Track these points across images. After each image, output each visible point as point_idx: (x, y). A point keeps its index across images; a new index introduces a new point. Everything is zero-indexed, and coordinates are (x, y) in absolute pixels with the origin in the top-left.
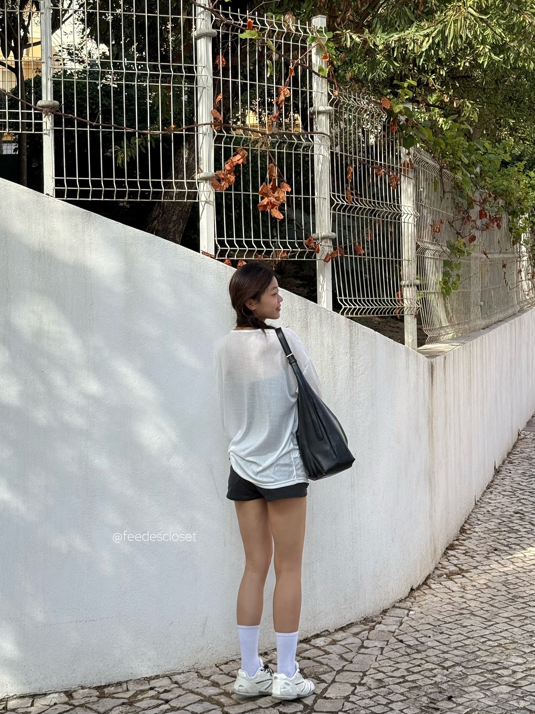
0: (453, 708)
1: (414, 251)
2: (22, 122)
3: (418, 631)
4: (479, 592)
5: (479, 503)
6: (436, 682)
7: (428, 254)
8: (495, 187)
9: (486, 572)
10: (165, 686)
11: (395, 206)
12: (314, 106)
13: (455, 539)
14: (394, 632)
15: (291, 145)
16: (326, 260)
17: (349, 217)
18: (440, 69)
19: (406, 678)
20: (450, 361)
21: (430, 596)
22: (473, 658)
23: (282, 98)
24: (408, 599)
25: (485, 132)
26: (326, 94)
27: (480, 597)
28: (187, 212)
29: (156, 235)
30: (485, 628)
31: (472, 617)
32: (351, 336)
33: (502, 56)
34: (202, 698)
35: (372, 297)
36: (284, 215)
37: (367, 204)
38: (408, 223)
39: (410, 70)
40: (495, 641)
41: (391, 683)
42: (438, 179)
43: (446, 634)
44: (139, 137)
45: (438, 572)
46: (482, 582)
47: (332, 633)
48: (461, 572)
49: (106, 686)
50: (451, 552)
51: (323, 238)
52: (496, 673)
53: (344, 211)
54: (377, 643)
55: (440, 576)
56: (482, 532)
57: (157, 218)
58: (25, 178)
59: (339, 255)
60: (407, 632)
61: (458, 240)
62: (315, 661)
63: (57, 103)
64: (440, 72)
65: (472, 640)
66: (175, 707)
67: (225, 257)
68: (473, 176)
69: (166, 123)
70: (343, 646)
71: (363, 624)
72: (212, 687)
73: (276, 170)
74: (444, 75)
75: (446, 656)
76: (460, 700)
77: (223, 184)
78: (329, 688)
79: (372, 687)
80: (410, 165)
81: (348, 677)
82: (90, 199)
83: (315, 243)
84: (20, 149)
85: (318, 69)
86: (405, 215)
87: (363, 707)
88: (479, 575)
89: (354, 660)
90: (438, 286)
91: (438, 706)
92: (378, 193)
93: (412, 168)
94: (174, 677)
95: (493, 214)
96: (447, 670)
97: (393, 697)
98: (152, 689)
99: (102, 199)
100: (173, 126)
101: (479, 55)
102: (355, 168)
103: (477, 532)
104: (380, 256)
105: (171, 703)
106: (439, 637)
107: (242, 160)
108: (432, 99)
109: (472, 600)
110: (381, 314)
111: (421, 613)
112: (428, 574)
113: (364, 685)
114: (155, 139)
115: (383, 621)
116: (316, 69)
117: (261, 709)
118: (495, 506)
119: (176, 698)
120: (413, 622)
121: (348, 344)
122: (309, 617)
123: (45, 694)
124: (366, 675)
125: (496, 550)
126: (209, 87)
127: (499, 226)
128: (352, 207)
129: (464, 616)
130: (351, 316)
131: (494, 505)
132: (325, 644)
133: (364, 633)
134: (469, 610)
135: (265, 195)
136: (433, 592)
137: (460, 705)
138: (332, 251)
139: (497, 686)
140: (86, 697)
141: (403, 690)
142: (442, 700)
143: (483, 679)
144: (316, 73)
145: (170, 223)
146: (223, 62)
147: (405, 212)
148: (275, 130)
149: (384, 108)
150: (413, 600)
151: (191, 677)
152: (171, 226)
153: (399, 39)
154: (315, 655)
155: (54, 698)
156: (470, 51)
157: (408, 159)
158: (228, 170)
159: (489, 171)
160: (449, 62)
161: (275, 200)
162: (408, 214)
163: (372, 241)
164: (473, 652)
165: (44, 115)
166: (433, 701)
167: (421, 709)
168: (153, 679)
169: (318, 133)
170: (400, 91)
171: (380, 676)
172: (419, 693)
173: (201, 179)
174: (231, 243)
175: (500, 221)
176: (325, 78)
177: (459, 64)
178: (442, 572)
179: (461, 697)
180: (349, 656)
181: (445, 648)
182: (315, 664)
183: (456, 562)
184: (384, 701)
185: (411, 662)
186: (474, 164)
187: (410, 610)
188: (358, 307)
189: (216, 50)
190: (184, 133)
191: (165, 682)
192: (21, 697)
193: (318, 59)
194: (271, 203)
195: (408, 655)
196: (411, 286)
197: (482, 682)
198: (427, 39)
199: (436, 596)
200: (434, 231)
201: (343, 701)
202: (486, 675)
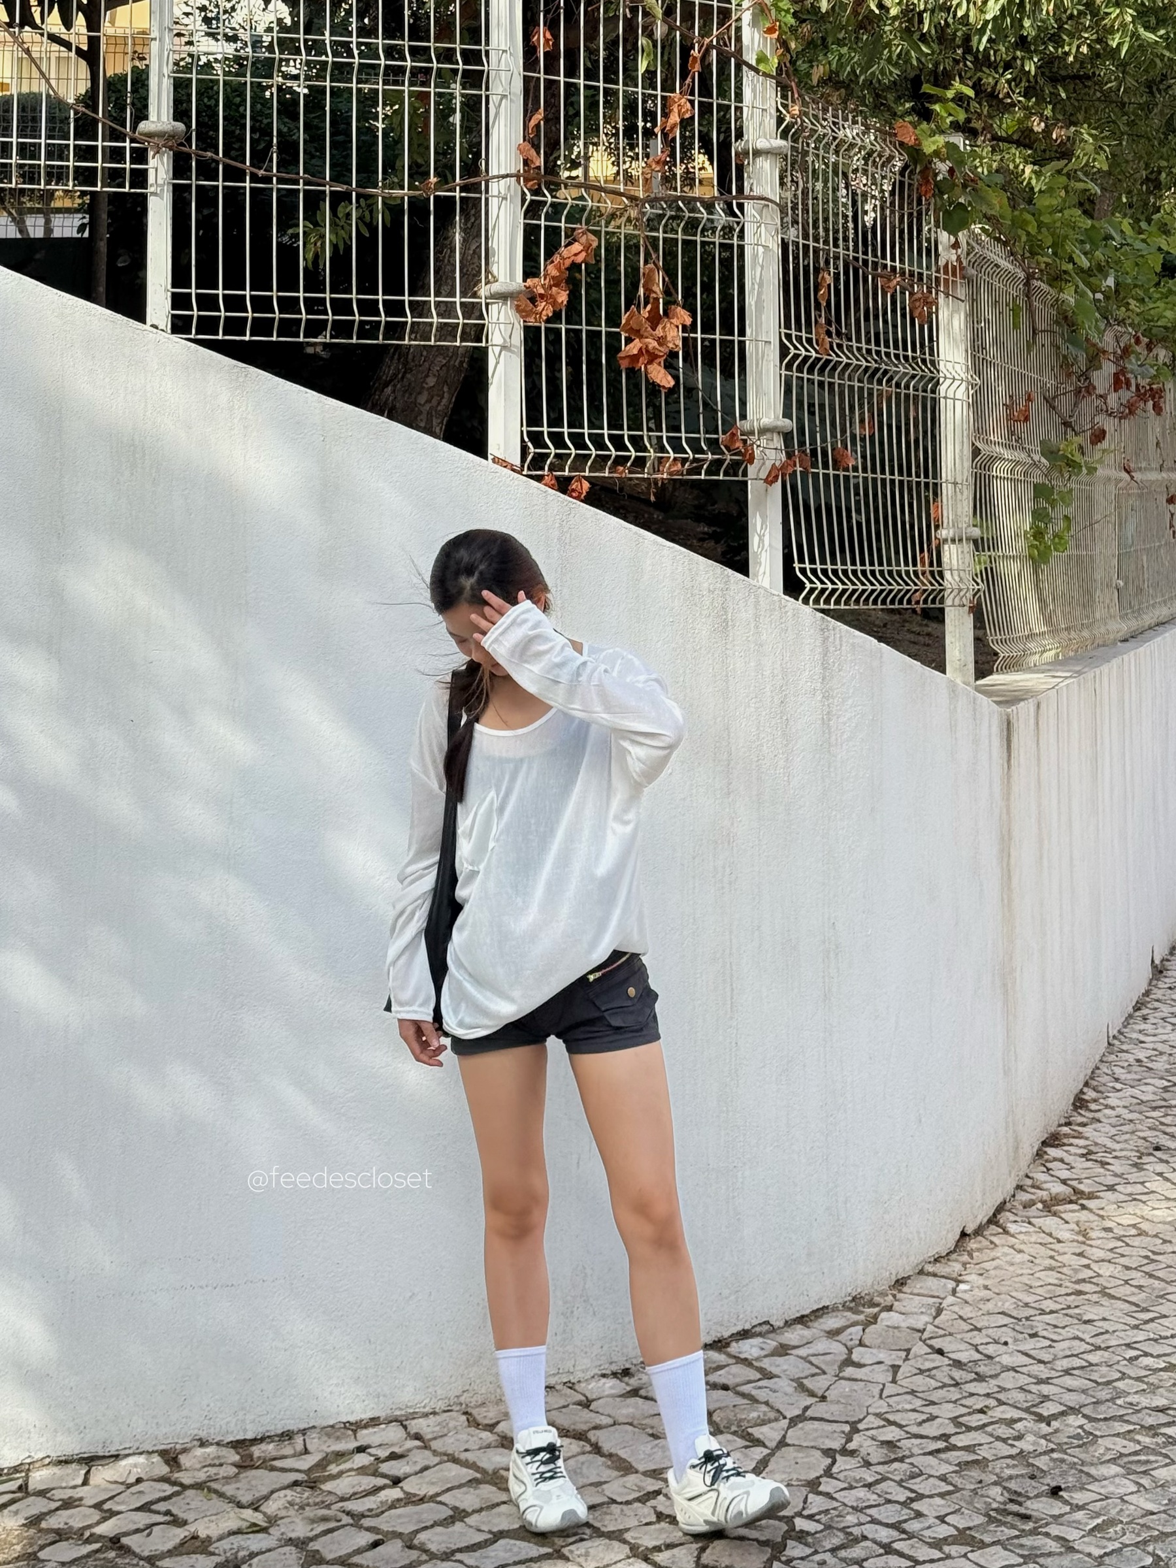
0: (1062, 1515)
1: (967, 464)
2: (103, 168)
3: (980, 1330)
4: (1120, 1244)
5: (1116, 1042)
6: (1022, 1451)
7: (999, 469)
8: (1149, 321)
9: (1135, 1199)
10: (392, 1445)
11: (924, 361)
12: (746, 137)
13: (1063, 1121)
14: (922, 1331)
15: (692, 225)
16: (769, 480)
17: (821, 384)
18: (1023, 59)
19: (953, 1440)
20: (1048, 711)
21: (1006, 1249)
22: (1109, 1397)
23: (674, 118)
24: (954, 1256)
25: (1124, 200)
26: (773, 111)
27: (1123, 1256)
28: (459, 370)
29: (390, 417)
30: (1136, 1327)
31: (1105, 1301)
32: (825, 653)
33: (1162, 32)
34: (478, 1476)
35: (872, 564)
36: (676, 378)
37: (862, 356)
38: (954, 399)
39: (956, 62)
40: (1159, 1356)
41: (916, 1451)
42: (1021, 302)
43: (1044, 1337)
44: (357, 201)
45: (1023, 1197)
46: (1126, 1220)
47: (779, 1328)
48: (1078, 1197)
49: (255, 1440)
50: (1052, 1152)
51: (763, 431)
52: (1164, 1435)
53: (810, 371)
54: (882, 1355)
55: (1027, 1205)
56: (1125, 1107)
57: (391, 381)
58: (102, 289)
59: (799, 469)
60: (953, 1331)
61: (1066, 440)
62: (738, 1394)
63: (180, 126)
64: (1023, 65)
65: (1106, 1354)
66: (415, 1495)
67: (542, 469)
68: (1099, 296)
69: (419, 172)
70: (805, 1359)
71: (850, 1309)
73: (659, 278)
74: (1033, 73)
75: (1046, 1389)
76: (1079, 1497)
77: (540, 308)
78: (773, 1460)
79: (873, 1460)
80: (957, 270)
81: (815, 1435)
82: (247, 338)
83: (745, 441)
84: (92, 224)
85: (755, 57)
86: (948, 382)
87: (852, 1507)
88: (1119, 1204)
89: (831, 1395)
90: (1022, 542)
91: (1027, 1508)
92: (886, 333)
93: (963, 277)
94: (414, 1422)
95: (1144, 382)
96: (1049, 1424)
97: (922, 1486)
98: (361, 1449)
99: (274, 339)
100: (433, 179)
101: (1111, 31)
102: (837, 275)
103: (1113, 1108)
104: (892, 473)
105: (406, 1485)
106: (1029, 1345)
107: (584, 254)
108: (1006, 124)
109: (1103, 1261)
110: (892, 602)
111: (986, 1288)
112: (1000, 1200)
113: (852, 1453)
114: (394, 209)
115: (896, 1304)
116: (751, 58)
117: (614, 1506)
118: (1154, 1049)
119: (416, 1473)
120: (968, 1309)
121: (818, 670)
122: (726, 1292)
123: (116, 1457)
124: (858, 1431)
125: (1157, 1149)
126: (515, 94)
127: (1158, 409)
128: (828, 362)
129: (1087, 1297)
130: (826, 607)
131: (1151, 1046)
132: (763, 1353)
133: (852, 1330)
134: (1097, 1285)
135: (635, 333)
136: (1012, 1240)
137: (1080, 1508)
138: (784, 459)
139: (1166, 1465)
140: (210, 1465)
141: (945, 1469)
142: (1037, 1496)
143: (1133, 1447)
144: (750, 67)
145: (420, 393)
146: (547, 41)
147: (948, 375)
148: (658, 190)
149: (902, 144)
150: (965, 1258)
151: (452, 1424)
152: (422, 399)
154: (738, 1380)
155: (135, 1466)
156: (1091, 21)
157: (954, 258)
158: (553, 278)
159: (1136, 286)
160: (1044, 43)
161: (655, 344)
162: (954, 379)
163: (872, 437)
164: (1109, 1383)
165: (151, 153)
166: (1016, 1497)
167: (987, 1515)
168: (366, 1427)
169: (753, 198)
170: (937, 107)
171: (891, 1434)
172: (983, 1477)
173: (492, 296)
174: (558, 440)
175: (1161, 397)
176: (772, 77)
177: (1067, 48)
178: (1033, 1197)
179: (1082, 1489)
180: (818, 1384)
181: (1042, 1371)
182: (740, 1401)
183: (1065, 1174)
184: (902, 1495)
185: (964, 1402)
186: (1100, 268)
187: (958, 1282)
188: (841, 587)
189: (529, 14)
190: (457, 194)
191: (392, 1435)
192: (60, 1462)
193: (757, 36)
194: (647, 351)
195: (957, 1384)
196: (960, 540)
197: (1130, 1455)
199: (1020, 1251)
200: (1012, 418)
201: (804, 1490)
202: (1138, 1437)
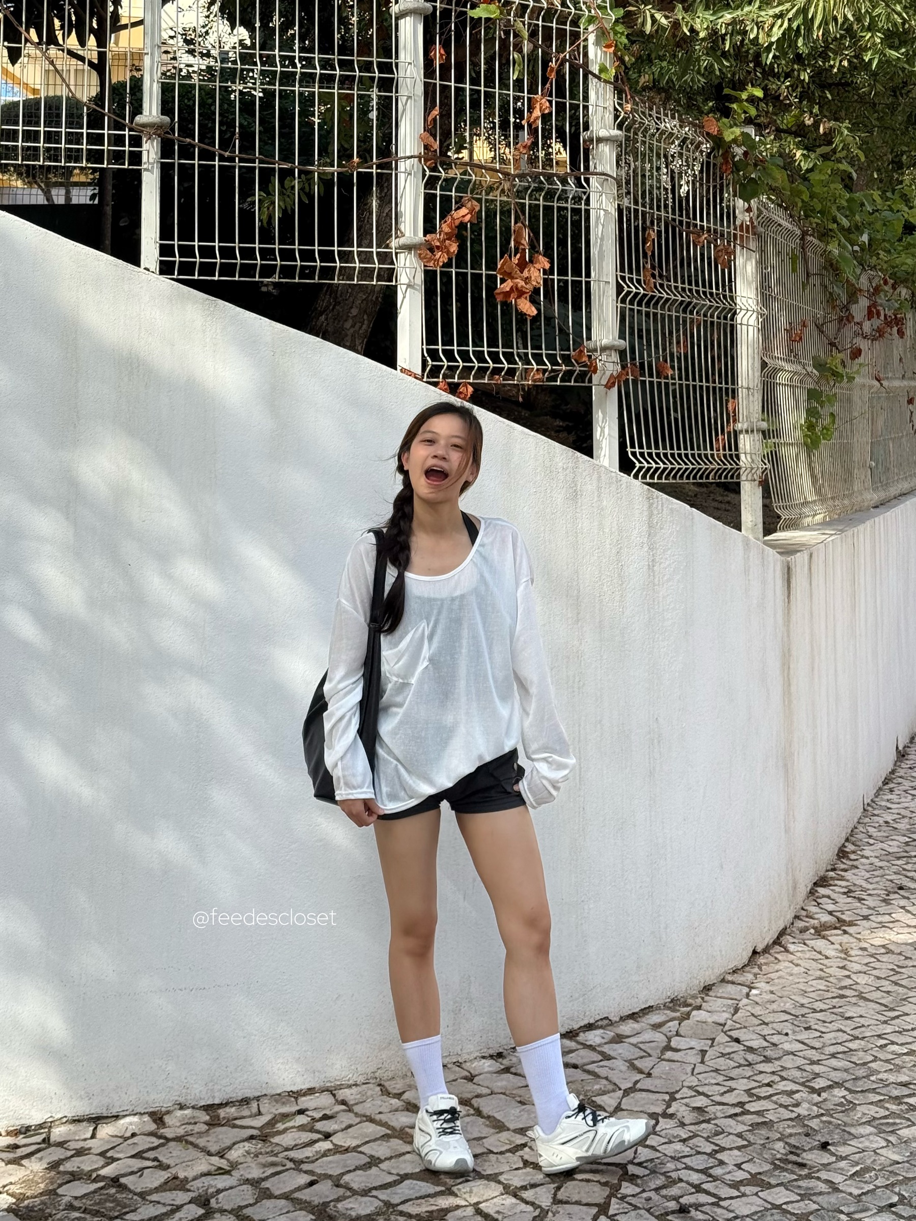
0: (829, 1164)
1: (758, 374)
2: (108, 150)
3: (767, 1024)
4: (873, 960)
5: (870, 809)
6: (799, 1115)
7: (781, 378)
8: (893, 267)
9: (884, 926)
10: (324, 1109)
11: (725, 297)
12: (591, 128)
13: (829, 867)
14: (724, 1025)
15: (550, 195)
16: (609, 386)
17: (647, 314)
18: (799, 71)
19: (747, 1107)
20: (819, 560)
21: (787, 964)
22: (865, 1074)
23: (537, 113)
24: (748, 969)
25: (876, 176)
26: (612, 109)
27: (875, 969)
28: (375, 303)
29: (324, 338)
30: (885, 1022)
31: (862, 1002)
32: (651, 515)
33: (903, 50)
34: (389, 1132)
35: (686, 449)
36: (539, 310)
37: (679, 292)
38: (748, 325)
39: (749, 73)
40: (902, 1044)
41: (719, 1114)
42: (797, 252)
43: (816, 1030)
44: (299, 177)
45: (800, 924)
46: (878, 942)
47: (616, 1022)
48: (841, 924)
49: (221, 1104)
50: (822, 891)
51: (604, 349)
52: (906, 1103)
53: (640, 304)
54: (693, 1043)
55: (803, 930)
56: (876, 857)
57: (325, 311)
58: (108, 242)
59: (631, 378)
60: (747, 1025)
61: (832, 356)
62: (585, 1071)
63: (167, 119)
64: (799, 75)
65: (863, 1043)
66: (341, 1146)
67: (438, 377)
68: (856, 248)
69: (345, 154)
70: (635, 1045)
71: (669, 1008)
72: (406, 1113)
73: (526, 233)
74: (806, 81)
75: (817, 1069)
76: (843, 1150)
77: (437, 257)
79: (687, 1121)
80: (751, 229)
81: (643, 1102)
82: (216, 278)
83: (590, 357)
84: (101, 195)
85: (598, 68)
86: (743, 312)
87: (671, 1157)
88: (872, 931)
89: (655, 1072)
90: (798, 433)
91: (803, 1159)
92: (696, 276)
93: (754, 234)
94: (341, 1091)
95: (890, 313)
96: (819, 1095)
97: (724, 1141)
98: (301, 1112)
99: (237, 279)
100: (356, 159)
101: (866, 49)
102: (659, 232)
103: (867, 858)
104: (701, 381)
105: (334, 1139)
106: (804, 1036)
107: (469, 216)
108: (787, 120)
109: (860, 972)
110: (701, 478)
111: (772, 992)
112: (782, 927)
113: (671, 1116)
114: (327, 183)
115: (704, 1004)
116: (595, 69)
117: (491, 1155)
118: (899, 814)
119: (343, 1130)
120: (758, 1008)
121: (645, 528)
122: (576, 995)
123: (117, 1117)
124: (675, 1099)
125: (901, 888)
126: (418, 96)
127: (901, 333)
128: (653, 297)
129: (847, 999)
130: (651, 481)
131: (896, 811)
132: (604, 1041)
133: (671, 1024)
134: (856, 990)
135: (507, 276)
136: (791, 957)
137: (842, 1158)
138: (620, 369)
139: (909, 1126)
140: (187, 1124)
141: (741, 1128)
142: (810, 1149)
143: (883, 1113)
144: (594, 75)
145: (346, 320)
146: (441, 55)
147: (743, 307)
148: (525, 168)
149: (708, 134)
150: (756, 970)
151: (369, 1093)
152: (348, 325)
153: (734, 22)
154: (585, 1061)
155: (131, 1124)
156: (850, 42)
157: (748, 219)
158: (446, 234)
159: (884, 241)
160: (815, 59)
161: (523, 283)
162: (747, 310)
163: (686, 354)
164: (865, 1064)
165: (144, 139)
166: (795, 1150)
167: (773, 1163)
168: (305, 1095)
169: (596, 174)
170: (735, 106)
171: (700, 1102)
172: (770, 1135)
173: (401, 247)
174: (449, 355)
175: (903, 324)
176: (610, 83)
177: (832, 63)
178: (807, 924)
179: (845, 1144)
180: (645, 1064)
181: (814, 1055)
182: (586, 1076)
183: (831, 907)
184: (709, 1148)
185: (755, 1078)
186: (857, 228)
187: (751, 988)
188: (662, 466)
189: (428, 36)
190: (374, 171)
191: (324, 1101)
192: (74, 1121)
193: (599, 52)
194: (517, 289)
195: (750, 1065)
196: (752, 431)
197: (880, 1118)
198: (779, 21)
199: (797, 965)
200: (791, 340)
202: (887, 1105)
